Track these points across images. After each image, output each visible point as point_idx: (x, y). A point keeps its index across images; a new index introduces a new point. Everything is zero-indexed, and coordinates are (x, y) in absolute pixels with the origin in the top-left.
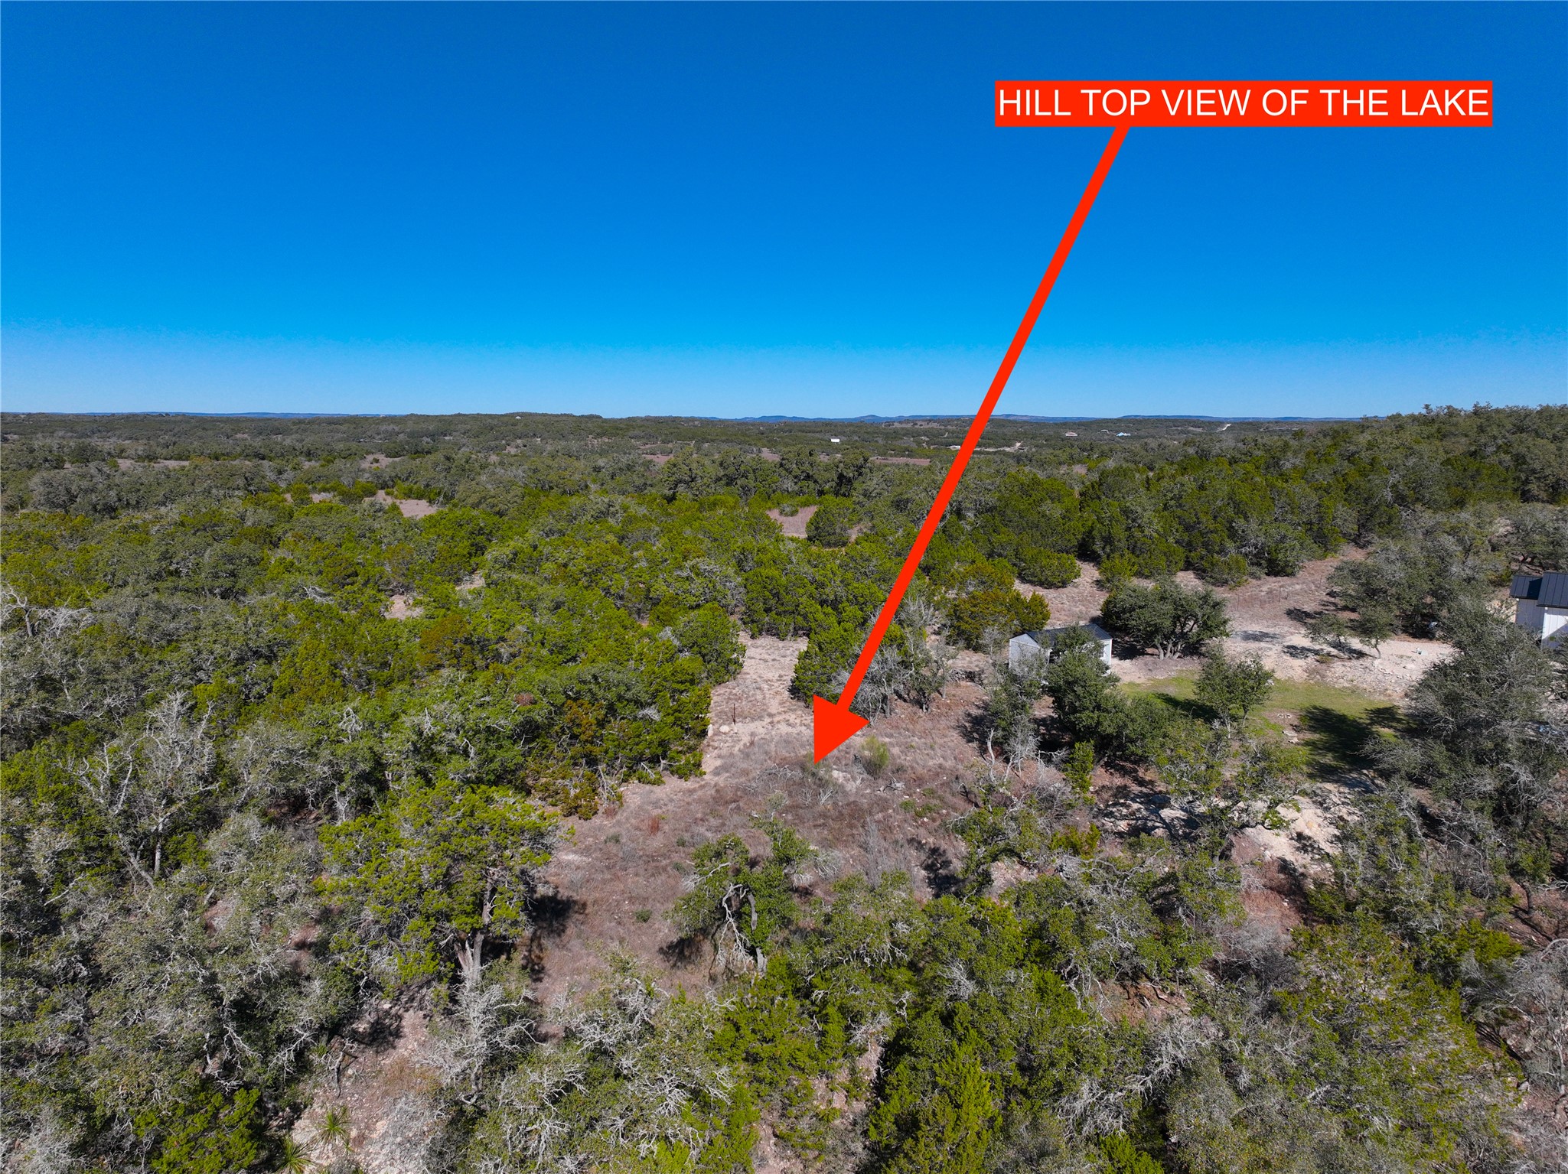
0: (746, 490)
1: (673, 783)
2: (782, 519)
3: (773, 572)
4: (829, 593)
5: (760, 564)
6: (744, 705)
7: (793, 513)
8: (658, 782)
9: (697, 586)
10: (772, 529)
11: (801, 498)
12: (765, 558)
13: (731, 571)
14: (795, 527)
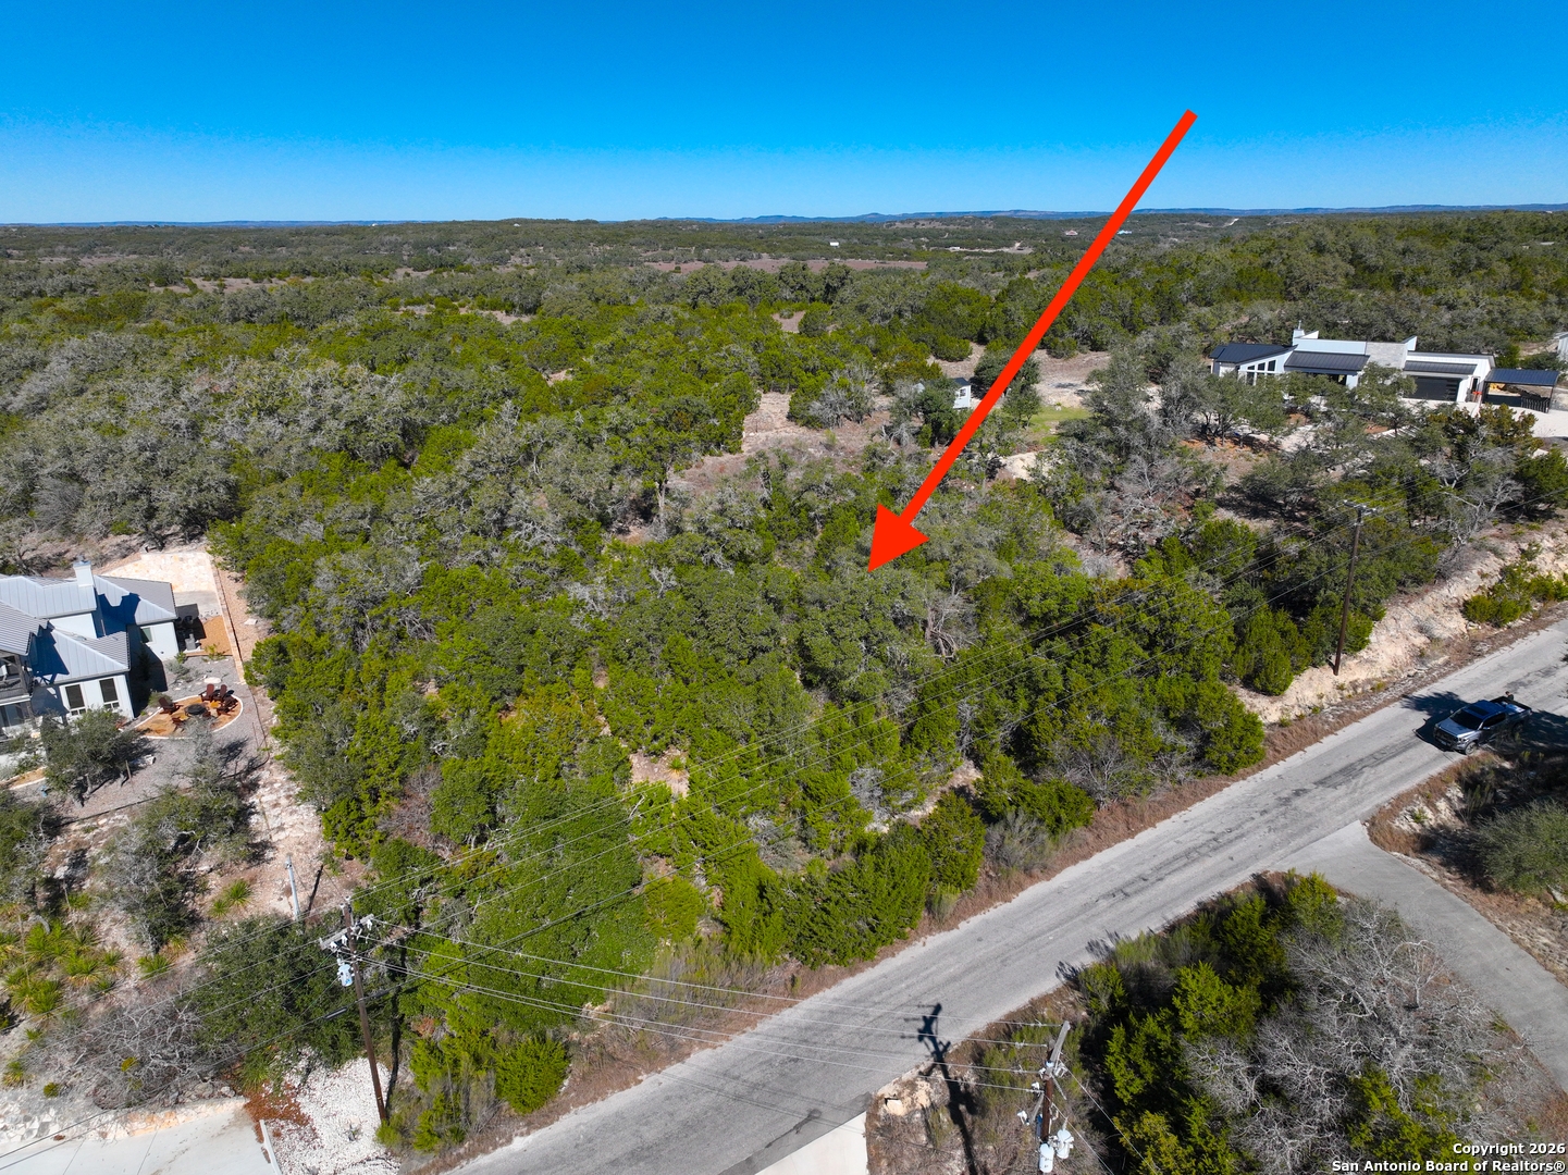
0: (753, 299)
1: (727, 456)
2: (782, 320)
3: (776, 352)
4: (810, 364)
5: (767, 348)
6: (761, 424)
7: (790, 316)
8: (720, 455)
9: (730, 361)
10: (775, 326)
11: (797, 305)
12: (771, 344)
13: (750, 352)
14: (790, 325)
